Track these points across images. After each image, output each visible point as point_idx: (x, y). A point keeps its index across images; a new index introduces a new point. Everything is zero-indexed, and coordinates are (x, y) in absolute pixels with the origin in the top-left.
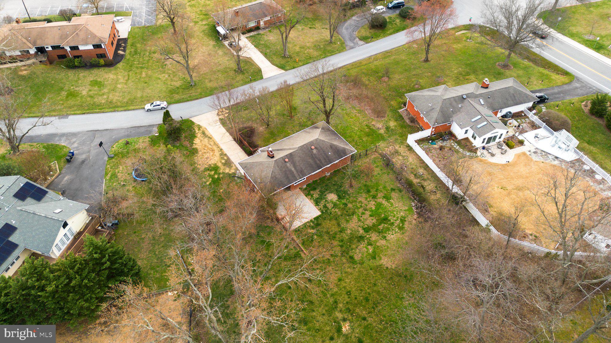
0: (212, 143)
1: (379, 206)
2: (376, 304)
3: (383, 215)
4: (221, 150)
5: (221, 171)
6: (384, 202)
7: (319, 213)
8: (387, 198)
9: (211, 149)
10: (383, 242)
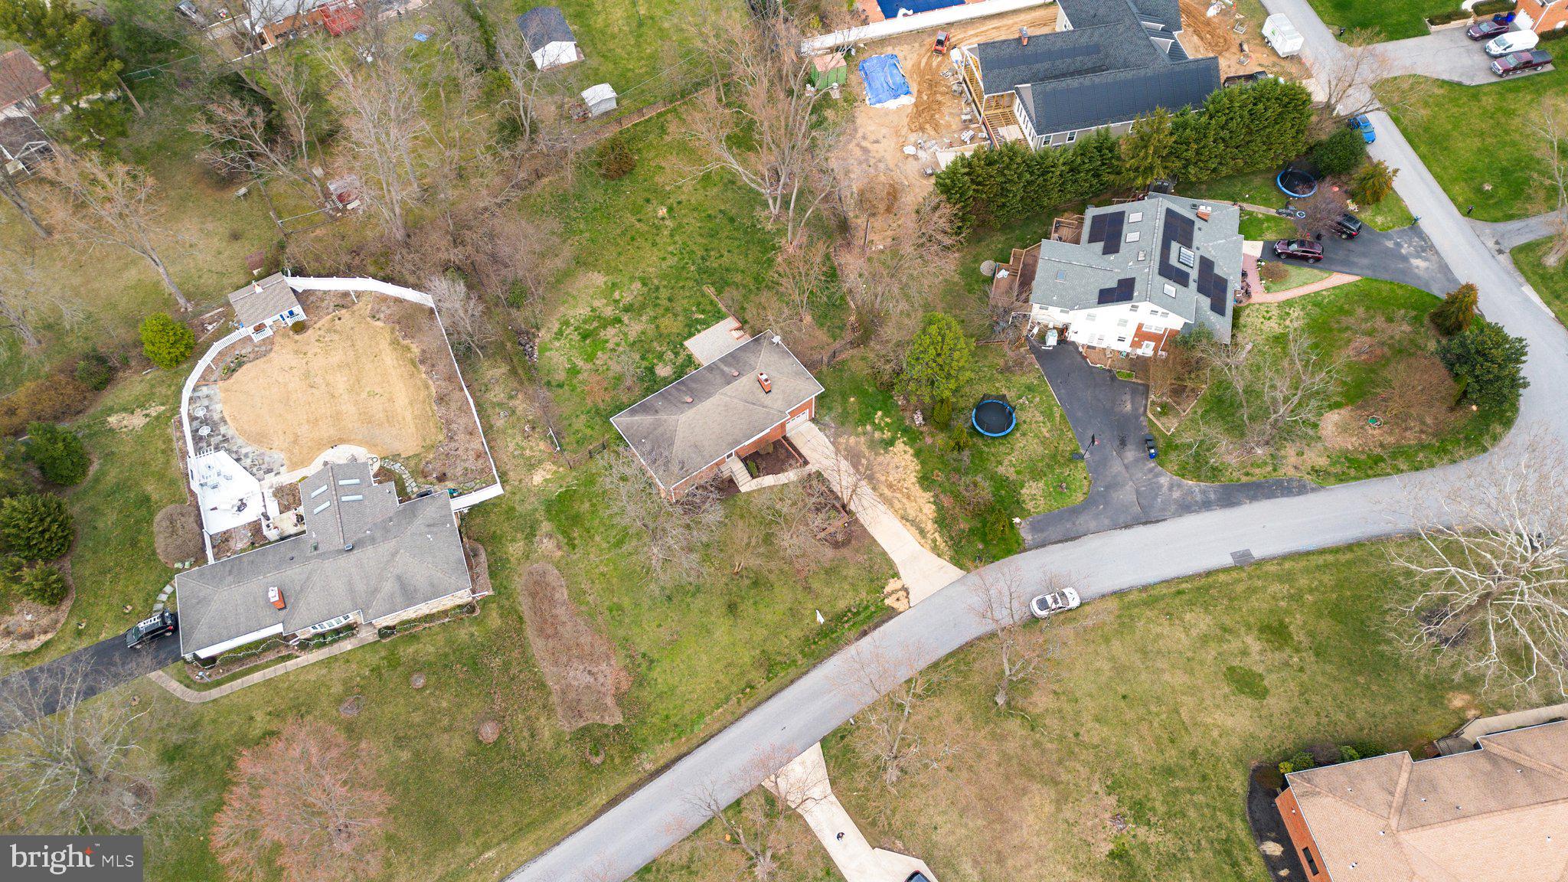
0: (897, 505)
1: (590, 358)
2: (623, 234)
3: (587, 342)
4: (874, 489)
5: (862, 439)
6: (580, 363)
7: (687, 343)
8: (574, 371)
9: (894, 491)
10: (597, 303)
